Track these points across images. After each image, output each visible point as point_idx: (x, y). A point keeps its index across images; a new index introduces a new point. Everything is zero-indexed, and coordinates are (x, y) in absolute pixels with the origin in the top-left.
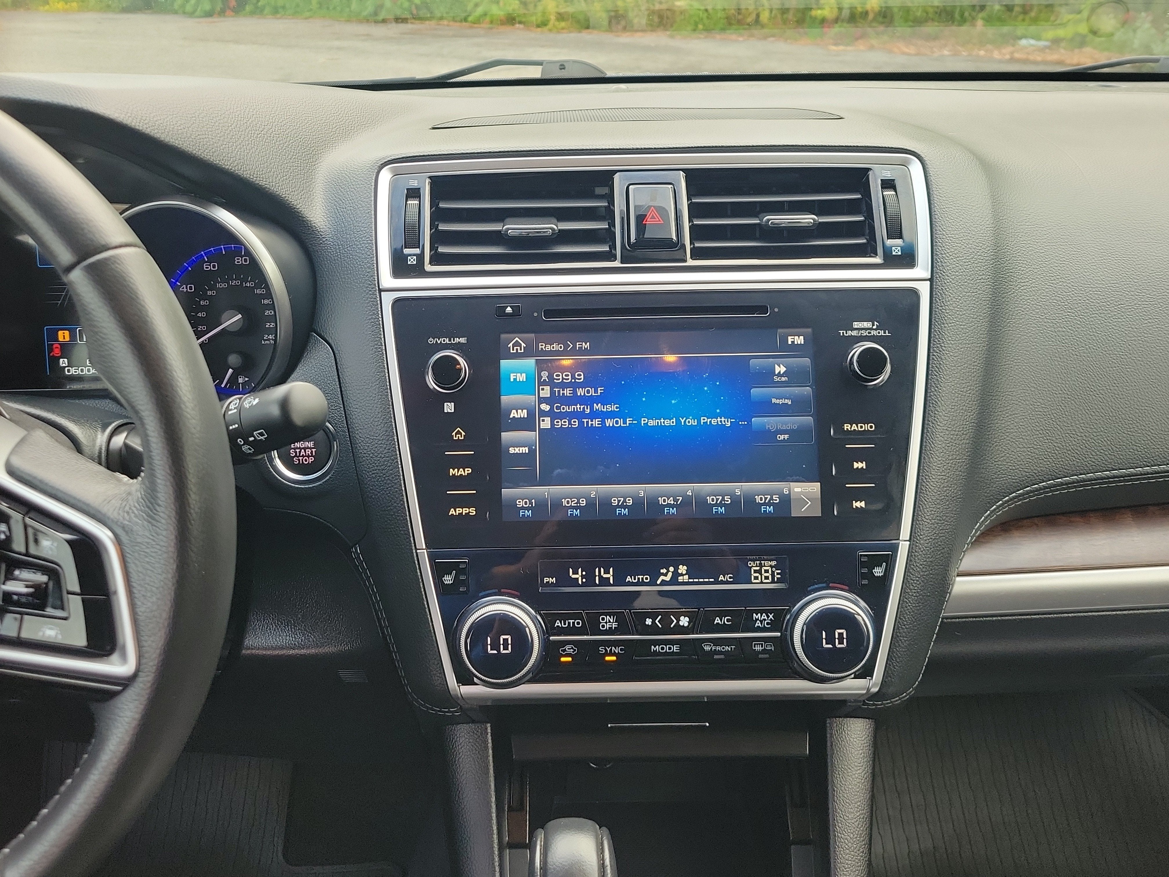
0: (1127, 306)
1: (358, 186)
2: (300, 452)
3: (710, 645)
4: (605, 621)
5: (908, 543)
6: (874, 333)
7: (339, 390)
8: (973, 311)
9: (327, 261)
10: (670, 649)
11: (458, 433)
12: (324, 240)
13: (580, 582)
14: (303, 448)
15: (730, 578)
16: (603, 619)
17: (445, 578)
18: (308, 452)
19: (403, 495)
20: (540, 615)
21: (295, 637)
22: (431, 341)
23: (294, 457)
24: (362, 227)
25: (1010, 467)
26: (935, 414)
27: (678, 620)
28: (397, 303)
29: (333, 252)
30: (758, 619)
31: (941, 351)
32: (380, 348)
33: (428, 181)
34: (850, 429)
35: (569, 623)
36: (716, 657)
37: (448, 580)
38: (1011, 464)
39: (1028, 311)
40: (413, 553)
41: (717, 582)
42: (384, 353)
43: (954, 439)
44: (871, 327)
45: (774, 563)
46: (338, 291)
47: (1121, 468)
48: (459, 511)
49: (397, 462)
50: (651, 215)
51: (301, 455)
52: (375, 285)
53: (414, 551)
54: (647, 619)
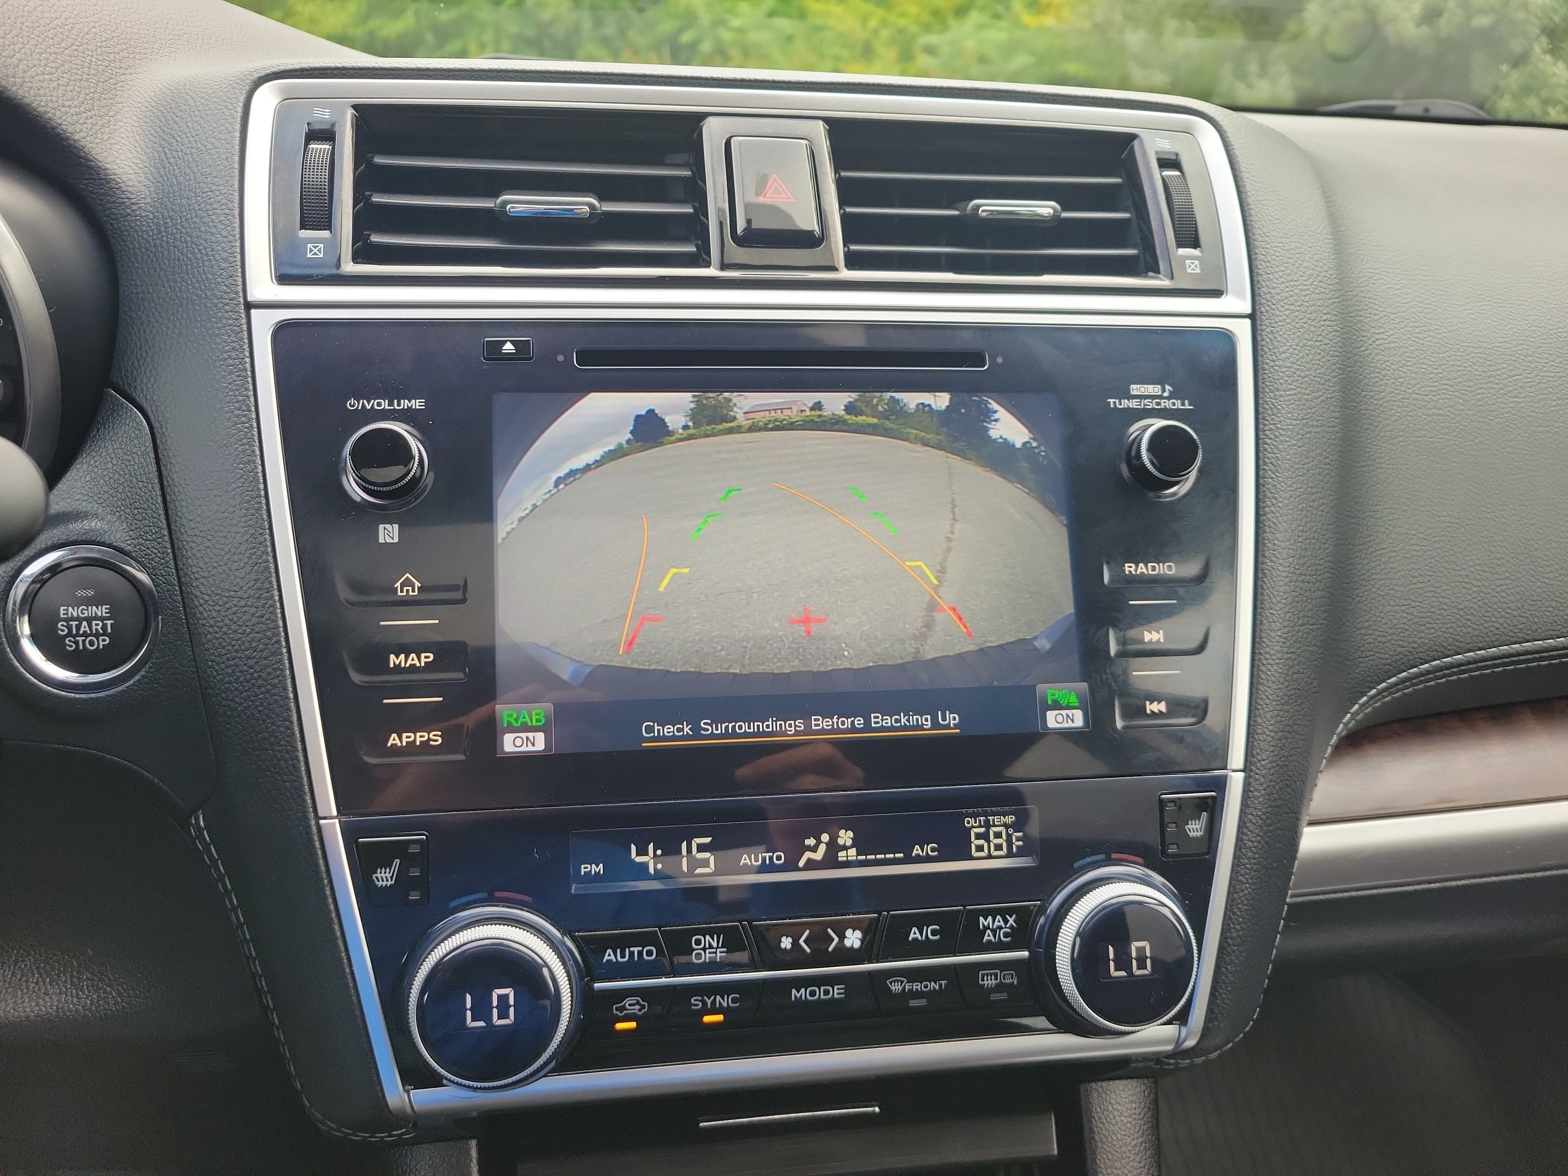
0: (1526, 378)
1: (209, 112)
2: (78, 627)
3: (902, 983)
4: (702, 945)
5: (1242, 774)
6: (1166, 404)
7: (160, 500)
8: (1318, 371)
9: (140, 249)
10: (826, 993)
11: (407, 583)
12: (134, 207)
13: (652, 871)
14: (86, 619)
15: (933, 850)
16: (698, 942)
17: (379, 875)
18: (97, 626)
19: (289, 709)
20: (574, 940)
21: (78, 997)
22: (352, 404)
23: (66, 636)
24: (214, 184)
25: (1379, 639)
26: (1274, 544)
27: (842, 937)
28: (282, 331)
29: (153, 230)
30: (988, 928)
31: (1276, 437)
32: (245, 416)
33: (350, 112)
34: (1134, 573)
35: (632, 954)
36: (913, 1003)
37: (384, 878)
38: (1380, 633)
39: (1388, 380)
40: (309, 826)
41: (910, 860)
42: (255, 425)
43: (1304, 589)
44: (1160, 393)
45: (1010, 819)
46: (161, 305)
47: (1536, 637)
48: (407, 737)
49: (278, 642)
50: (774, 186)
51: (81, 632)
52: (237, 293)
53: (313, 822)
54: (784, 939)
